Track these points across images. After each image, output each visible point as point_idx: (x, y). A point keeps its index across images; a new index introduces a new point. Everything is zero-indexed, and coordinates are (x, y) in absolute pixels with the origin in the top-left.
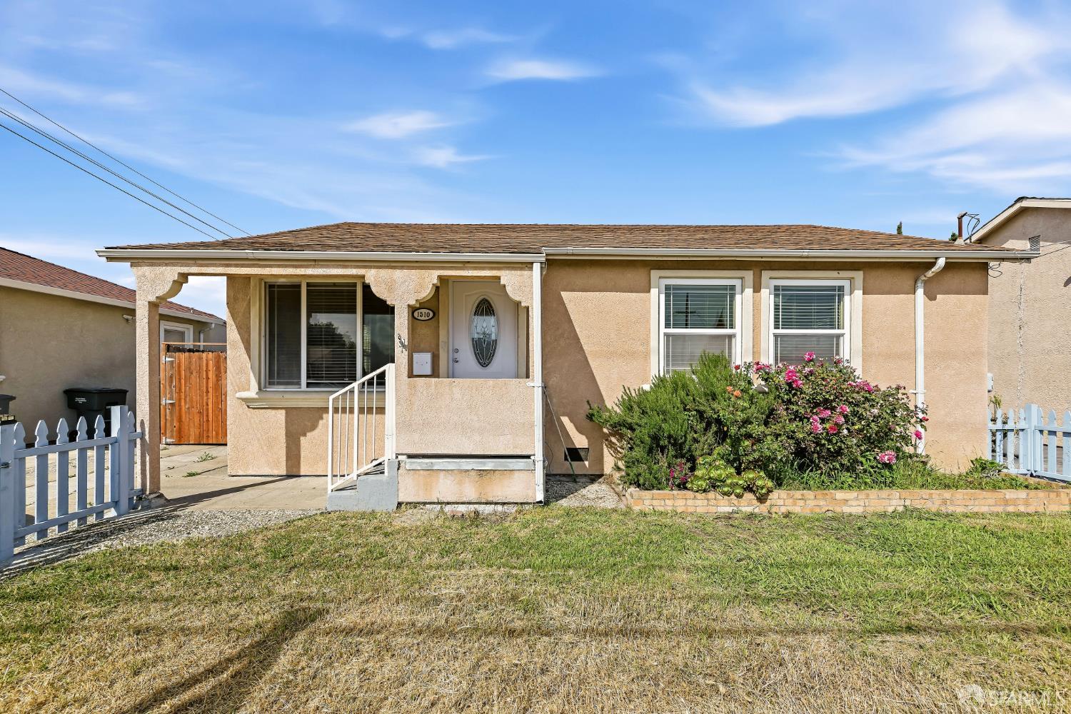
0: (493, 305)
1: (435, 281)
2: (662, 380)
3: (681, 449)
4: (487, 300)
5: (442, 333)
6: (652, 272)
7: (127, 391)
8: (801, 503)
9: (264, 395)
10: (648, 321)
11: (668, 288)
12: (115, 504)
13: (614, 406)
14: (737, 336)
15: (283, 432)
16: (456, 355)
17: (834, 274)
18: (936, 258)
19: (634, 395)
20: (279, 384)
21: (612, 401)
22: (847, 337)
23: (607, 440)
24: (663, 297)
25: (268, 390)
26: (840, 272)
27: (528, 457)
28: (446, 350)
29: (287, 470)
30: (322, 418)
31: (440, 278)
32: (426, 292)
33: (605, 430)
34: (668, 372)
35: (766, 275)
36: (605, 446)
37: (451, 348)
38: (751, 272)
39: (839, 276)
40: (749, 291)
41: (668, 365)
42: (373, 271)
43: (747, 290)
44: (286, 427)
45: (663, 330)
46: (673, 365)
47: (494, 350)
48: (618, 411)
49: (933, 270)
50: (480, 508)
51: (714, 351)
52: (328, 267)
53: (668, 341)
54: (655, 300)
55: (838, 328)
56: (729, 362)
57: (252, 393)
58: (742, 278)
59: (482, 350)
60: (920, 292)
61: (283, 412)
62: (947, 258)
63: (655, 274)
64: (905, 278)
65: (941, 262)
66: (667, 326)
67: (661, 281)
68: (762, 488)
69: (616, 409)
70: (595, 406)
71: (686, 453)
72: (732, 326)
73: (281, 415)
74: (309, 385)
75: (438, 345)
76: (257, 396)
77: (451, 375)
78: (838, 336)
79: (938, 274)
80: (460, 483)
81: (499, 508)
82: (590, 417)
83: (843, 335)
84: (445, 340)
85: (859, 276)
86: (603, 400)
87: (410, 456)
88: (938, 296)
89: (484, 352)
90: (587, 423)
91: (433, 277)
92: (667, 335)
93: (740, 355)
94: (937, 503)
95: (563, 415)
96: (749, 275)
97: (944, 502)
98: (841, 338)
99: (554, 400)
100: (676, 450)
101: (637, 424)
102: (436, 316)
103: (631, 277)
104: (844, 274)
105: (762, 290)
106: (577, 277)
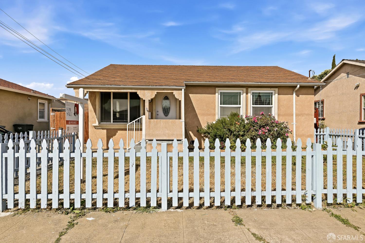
0: (169, 98)
1: (156, 94)
2: (219, 120)
3: (223, 139)
4: (166, 96)
5: (154, 106)
6: (216, 88)
7: (33, 125)
9: (100, 125)
10: (215, 103)
11: (221, 93)
13: (204, 127)
14: (241, 107)
15: (106, 136)
16: (158, 113)
17: (269, 89)
18: (297, 85)
19: (210, 124)
20: (104, 121)
21: (204, 126)
22: (274, 107)
23: (203, 138)
24: (219, 96)
25: (101, 123)
26: (271, 88)
27: (181, 140)
28: (155, 111)
29: (107, 148)
30: (117, 132)
31: (157, 92)
32: (153, 96)
33: (202, 135)
34: (221, 118)
35: (249, 89)
36: (202, 140)
37: (156, 111)
38: (245, 88)
40: (245, 94)
41: (221, 116)
42: (139, 91)
43: (244, 94)
44: (107, 135)
45: (220, 105)
46: (223, 116)
47: (169, 111)
48: (206, 129)
49: (297, 88)
51: (234, 112)
52: (127, 90)
53: (221, 108)
54: (217, 96)
55: (271, 105)
56: (239, 115)
57: (97, 124)
58: (243, 90)
59: (165, 111)
60: (294, 94)
61: (106, 130)
62: (300, 85)
63: (217, 89)
64: (290, 90)
65: (298, 86)
66: (221, 104)
67: (219, 91)
68: (243, 148)
69: (205, 128)
70: (199, 128)
71: (224, 140)
72: (240, 104)
73: (105, 131)
74: (113, 122)
75: (153, 110)
76: (98, 125)
77: (156, 118)
78: (271, 107)
79: (298, 89)
82: (198, 131)
83: (272, 107)
84: (155, 108)
85: (277, 90)
86: (202, 127)
87: (149, 140)
88: (300, 96)
89: (166, 111)
90: (197, 133)
91: (155, 92)
92: (221, 107)
93: (242, 113)
95: (190, 131)
96: (245, 89)
98: (272, 108)
99: (187, 126)
100: (221, 139)
101: (211, 132)
102: (152, 102)
103: (210, 90)
104: (272, 89)
105: (249, 94)
106: (194, 90)
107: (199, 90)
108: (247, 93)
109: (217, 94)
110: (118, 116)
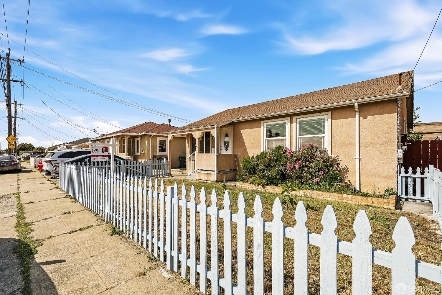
0: (228, 135)
4: (227, 133)
8: (274, 190)
12: (164, 174)
14: (286, 139)
16: (221, 148)
17: (319, 114)
18: (354, 103)
27: (214, 171)
35: (294, 118)
38: (290, 117)
39: (321, 114)
40: (289, 124)
42: (193, 132)
45: (265, 138)
47: (228, 146)
50: (208, 182)
51: (280, 144)
54: (263, 130)
58: (287, 120)
59: (226, 146)
60: (357, 116)
62: (358, 103)
63: (262, 122)
65: (356, 105)
66: (267, 137)
67: (264, 124)
72: (285, 136)
79: (359, 109)
80: (204, 176)
81: (211, 182)
85: (329, 113)
87: (198, 170)
88: (368, 117)
92: (266, 140)
93: (288, 145)
94: (316, 195)
97: (318, 195)
98: (325, 137)
103: (256, 124)
104: (323, 114)
105: (294, 124)
106: (244, 126)
107: (248, 125)
108: (291, 123)
109: (262, 127)
110: (201, 152)
